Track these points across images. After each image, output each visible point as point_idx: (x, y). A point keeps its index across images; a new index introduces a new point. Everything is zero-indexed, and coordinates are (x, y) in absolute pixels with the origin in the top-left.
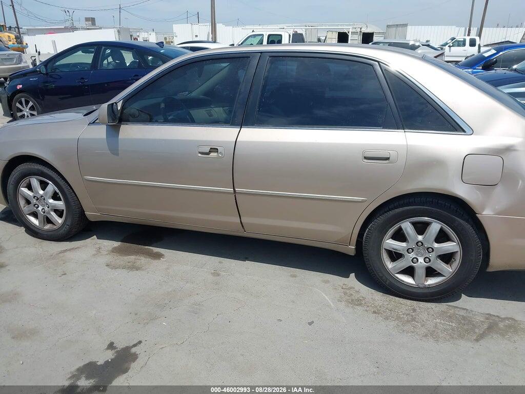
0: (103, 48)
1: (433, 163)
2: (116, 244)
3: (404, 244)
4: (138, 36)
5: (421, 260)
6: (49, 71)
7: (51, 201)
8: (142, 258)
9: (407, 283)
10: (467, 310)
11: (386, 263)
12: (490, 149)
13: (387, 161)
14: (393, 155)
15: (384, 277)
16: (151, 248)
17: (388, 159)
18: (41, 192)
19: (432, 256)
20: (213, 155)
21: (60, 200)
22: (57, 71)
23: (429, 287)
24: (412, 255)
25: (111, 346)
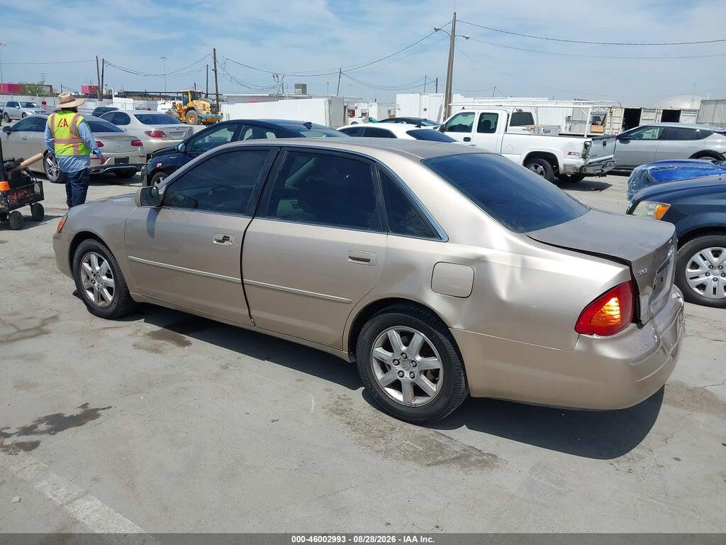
0: (244, 127)
1: (406, 268)
2: (156, 328)
3: (390, 354)
4: (356, 108)
5: (407, 375)
6: (189, 150)
7: (105, 278)
8: (170, 344)
9: (396, 399)
10: (451, 439)
11: (376, 373)
12: (461, 258)
13: (367, 263)
14: (372, 256)
15: (373, 390)
16: (185, 336)
17: (368, 261)
18: (98, 268)
19: (416, 370)
20: (226, 243)
21: (111, 278)
22: (198, 149)
23: (415, 407)
24: (399, 368)
25: (84, 406)
